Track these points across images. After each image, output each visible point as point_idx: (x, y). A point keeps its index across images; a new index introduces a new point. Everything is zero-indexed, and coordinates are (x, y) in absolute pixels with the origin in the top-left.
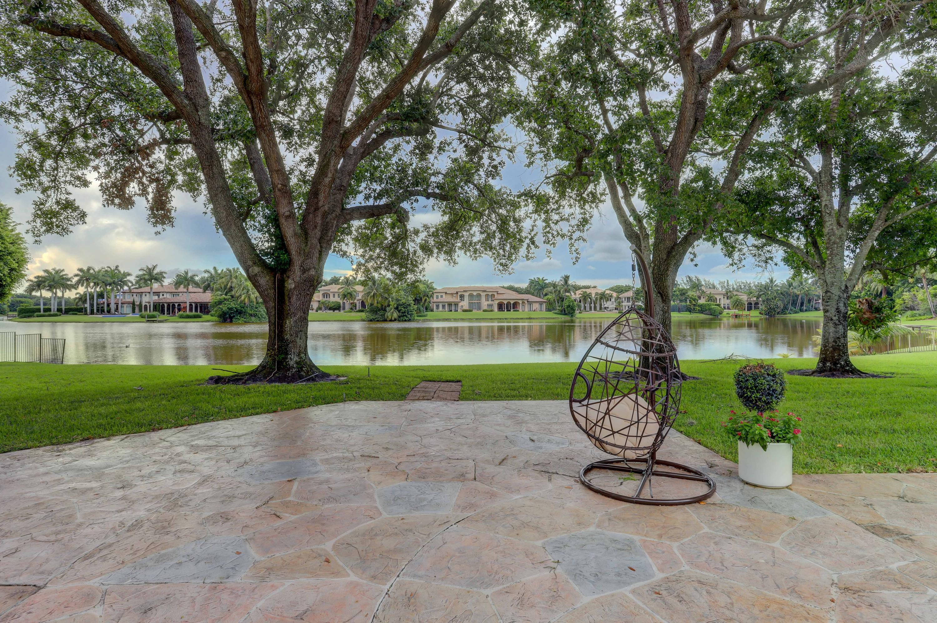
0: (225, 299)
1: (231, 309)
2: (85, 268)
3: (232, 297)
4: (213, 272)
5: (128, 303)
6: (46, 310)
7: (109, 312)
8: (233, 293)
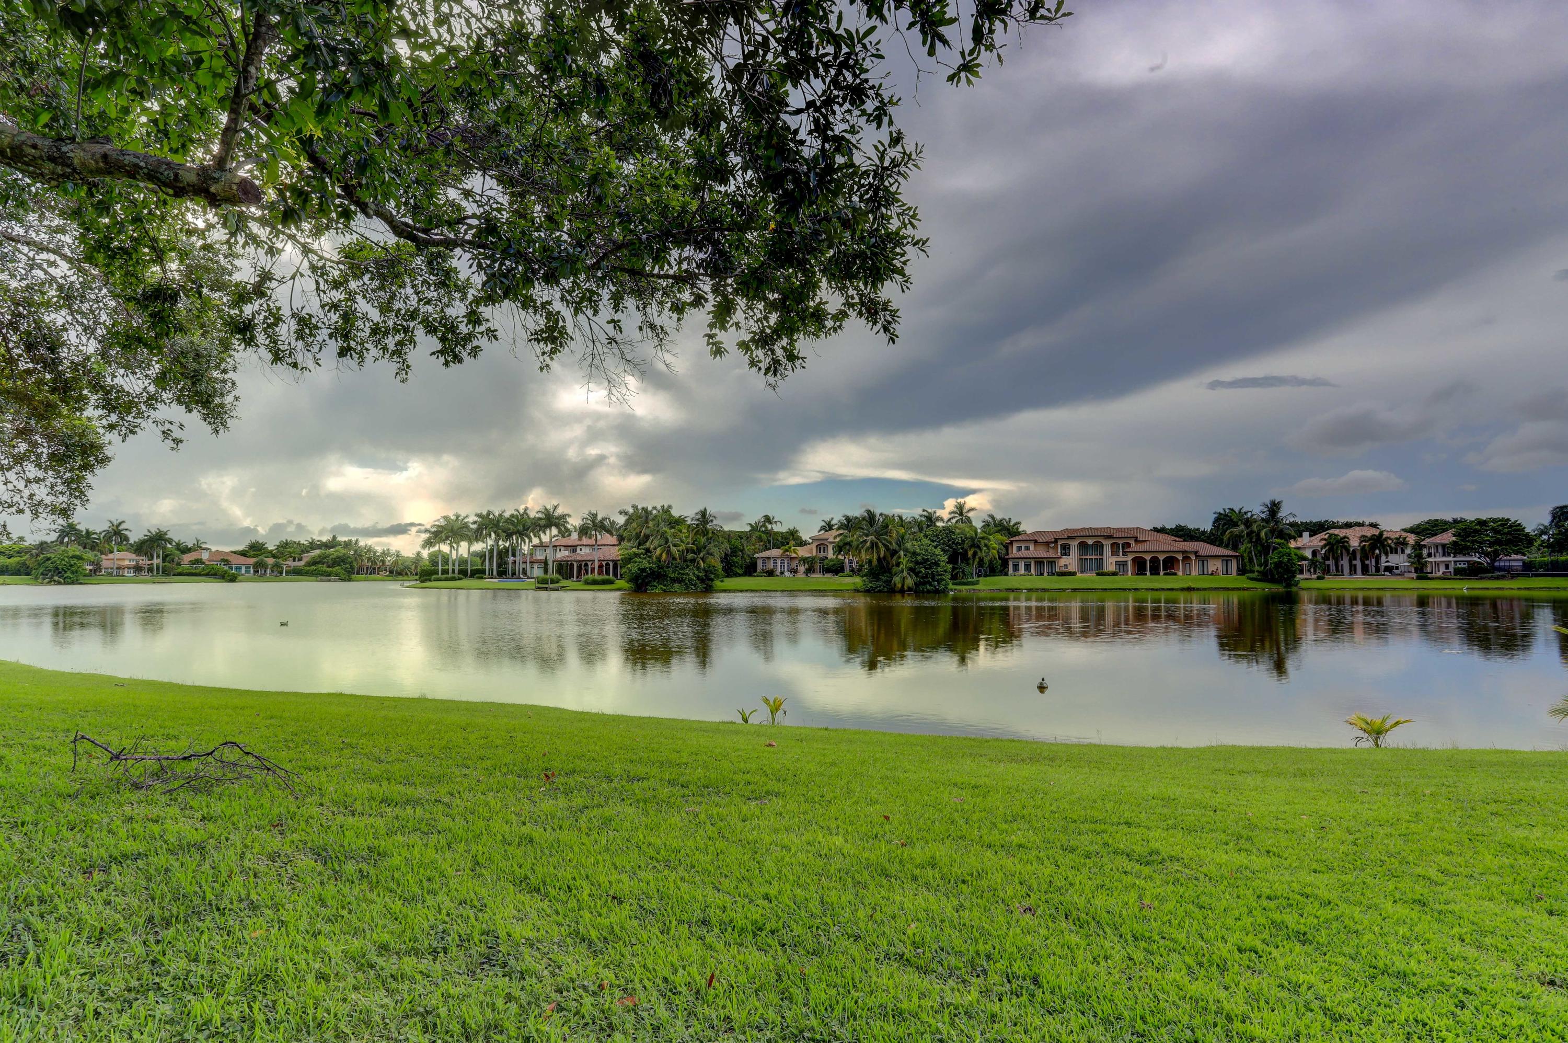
0: (636, 555)
1: (643, 570)
2: (485, 513)
3: (648, 550)
4: (631, 511)
5: (539, 562)
6: (445, 572)
7: (514, 574)
8: (648, 544)
